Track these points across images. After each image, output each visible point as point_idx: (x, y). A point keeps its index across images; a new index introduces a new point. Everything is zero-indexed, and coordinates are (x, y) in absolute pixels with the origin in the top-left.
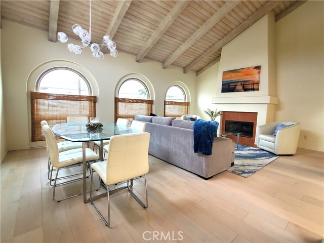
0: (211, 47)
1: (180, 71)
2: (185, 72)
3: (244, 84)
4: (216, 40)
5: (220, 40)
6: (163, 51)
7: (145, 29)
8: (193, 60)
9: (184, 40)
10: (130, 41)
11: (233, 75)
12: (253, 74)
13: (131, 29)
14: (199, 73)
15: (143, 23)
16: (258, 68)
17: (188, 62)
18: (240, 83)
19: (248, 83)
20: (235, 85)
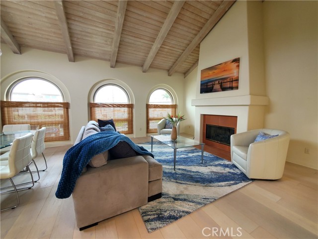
0: (189, 45)
1: (165, 74)
2: (169, 75)
3: (221, 83)
4: (191, 35)
5: (196, 35)
6: (136, 54)
7: (102, 32)
8: (174, 61)
9: (153, 40)
10: (94, 47)
11: (211, 72)
12: (231, 70)
13: (88, 33)
14: (186, 75)
15: (97, 25)
16: (237, 60)
17: (169, 64)
18: (217, 82)
19: (225, 81)
20: (213, 85)
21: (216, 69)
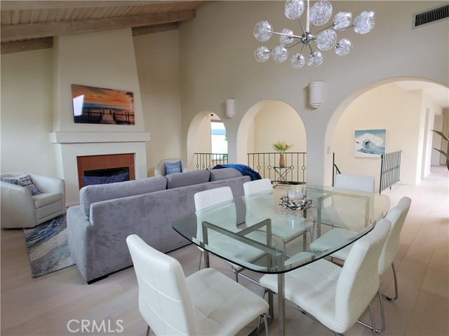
3: (114, 114)
11: (95, 96)
12: (126, 102)
18: (108, 112)
19: (120, 113)
20: (101, 113)
21: (104, 94)
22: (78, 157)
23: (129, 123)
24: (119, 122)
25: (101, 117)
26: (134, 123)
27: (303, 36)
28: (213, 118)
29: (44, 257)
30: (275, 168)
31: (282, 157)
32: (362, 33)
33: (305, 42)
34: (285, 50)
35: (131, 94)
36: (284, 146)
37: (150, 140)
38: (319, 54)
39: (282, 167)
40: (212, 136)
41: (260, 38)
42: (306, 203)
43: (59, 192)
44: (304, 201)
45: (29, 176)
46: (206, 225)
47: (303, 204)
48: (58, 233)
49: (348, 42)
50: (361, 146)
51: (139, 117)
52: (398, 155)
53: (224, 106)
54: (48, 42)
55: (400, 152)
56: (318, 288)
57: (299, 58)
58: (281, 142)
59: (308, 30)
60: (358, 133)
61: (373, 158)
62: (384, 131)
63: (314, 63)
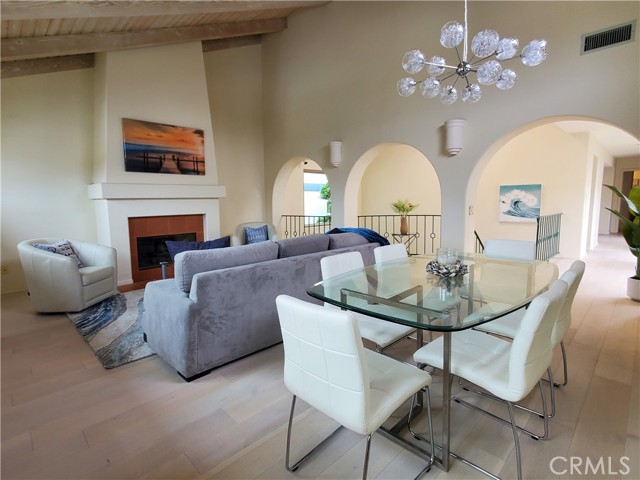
3: (178, 159)
11: (153, 133)
12: (193, 143)
18: (170, 156)
19: (186, 158)
20: (161, 158)
21: (165, 132)
22: (129, 219)
23: (197, 172)
24: (184, 171)
25: (161, 164)
26: (203, 173)
27: (460, 66)
28: (307, 167)
29: (109, 346)
30: (393, 235)
31: (403, 221)
32: (531, 65)
33: (462, 73)
34: (437, 82)
35: (200, 133)
36: (407, 206)
37: (224, 195)
38: (478, 88)
39: (404, 233)
40: (306, 193)
41: (409, 69)
42: (461, 268)
43: (109, 265)
44: (458, 266)
45: (69, 243)
46: (346, 292)
47: (458, 269)
48: (116, 319)
49: (513, 74)
50: (508, 207)
51: (210, 165)
52: (556, 218)
53: (327, 151)
54: (88, 60)
55: (559, 216)
56: (483, 361)
57: (450, 91)
58: (403, 201)
59: (465, 59)
60: (505, 189)
61: (524, 223)
62: (539, 186)
63: (471, 98)
